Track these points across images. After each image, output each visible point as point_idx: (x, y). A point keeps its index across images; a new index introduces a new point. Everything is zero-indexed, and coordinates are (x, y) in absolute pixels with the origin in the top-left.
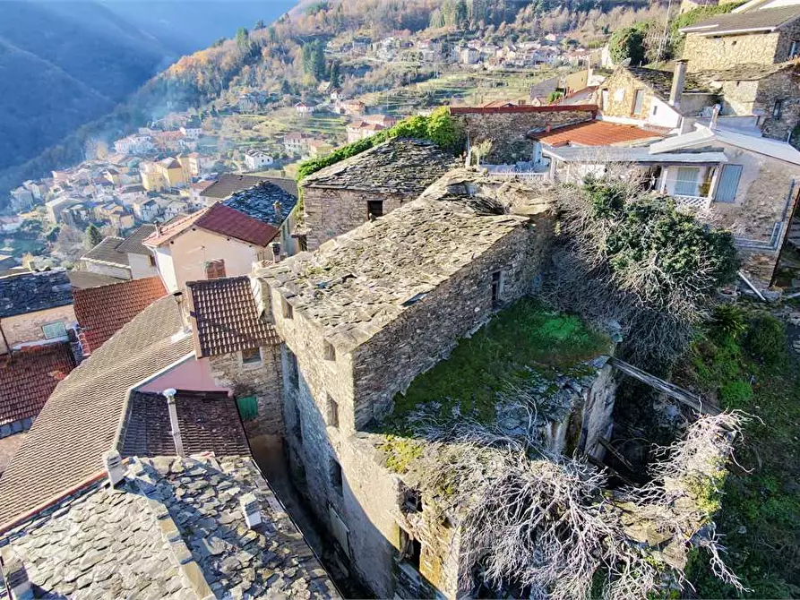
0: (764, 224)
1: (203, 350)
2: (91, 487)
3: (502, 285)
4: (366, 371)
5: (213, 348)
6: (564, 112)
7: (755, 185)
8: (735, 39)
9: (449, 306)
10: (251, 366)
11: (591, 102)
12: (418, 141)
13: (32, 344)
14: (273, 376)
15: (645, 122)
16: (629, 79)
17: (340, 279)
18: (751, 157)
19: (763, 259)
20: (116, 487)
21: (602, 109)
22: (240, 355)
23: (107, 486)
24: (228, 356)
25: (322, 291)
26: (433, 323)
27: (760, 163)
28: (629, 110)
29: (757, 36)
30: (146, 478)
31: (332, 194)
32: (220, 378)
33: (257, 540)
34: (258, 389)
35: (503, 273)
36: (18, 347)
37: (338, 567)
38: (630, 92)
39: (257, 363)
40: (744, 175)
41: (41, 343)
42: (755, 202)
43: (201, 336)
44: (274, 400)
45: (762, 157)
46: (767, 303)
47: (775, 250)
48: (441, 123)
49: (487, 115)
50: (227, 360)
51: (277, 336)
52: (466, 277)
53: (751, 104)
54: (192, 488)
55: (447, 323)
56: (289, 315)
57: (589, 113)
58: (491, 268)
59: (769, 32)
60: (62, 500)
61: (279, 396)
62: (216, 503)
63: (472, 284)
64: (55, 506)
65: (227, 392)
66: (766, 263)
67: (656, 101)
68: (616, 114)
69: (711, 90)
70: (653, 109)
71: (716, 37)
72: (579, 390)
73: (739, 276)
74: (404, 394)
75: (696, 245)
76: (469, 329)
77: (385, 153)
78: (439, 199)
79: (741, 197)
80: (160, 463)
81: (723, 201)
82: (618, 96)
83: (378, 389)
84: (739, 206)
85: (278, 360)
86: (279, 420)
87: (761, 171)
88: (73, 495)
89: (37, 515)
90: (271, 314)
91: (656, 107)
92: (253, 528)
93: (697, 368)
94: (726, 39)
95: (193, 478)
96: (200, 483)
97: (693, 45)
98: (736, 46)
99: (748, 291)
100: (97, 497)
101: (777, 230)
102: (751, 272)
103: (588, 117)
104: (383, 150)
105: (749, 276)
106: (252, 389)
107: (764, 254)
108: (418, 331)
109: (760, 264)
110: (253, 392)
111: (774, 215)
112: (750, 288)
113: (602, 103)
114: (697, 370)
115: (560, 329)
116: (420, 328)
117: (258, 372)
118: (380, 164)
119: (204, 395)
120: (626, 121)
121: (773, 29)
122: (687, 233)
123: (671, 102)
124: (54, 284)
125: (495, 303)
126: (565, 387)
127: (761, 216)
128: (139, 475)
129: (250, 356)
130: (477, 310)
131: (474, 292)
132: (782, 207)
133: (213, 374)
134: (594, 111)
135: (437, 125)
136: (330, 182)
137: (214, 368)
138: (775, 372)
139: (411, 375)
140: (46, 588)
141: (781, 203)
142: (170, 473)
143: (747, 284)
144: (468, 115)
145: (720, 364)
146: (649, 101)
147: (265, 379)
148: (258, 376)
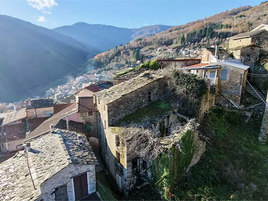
0: (235, 86)
1: (78, 111)
2: (47, 133)
3: (152, 96)
4: (111, 111)
5: (81, 111)
6: (190, 61)
7: (231, 75)
8: (240, 40)
9: (135, 99)
10: (90, 117)
11: (199, 58)
13: (42, 116)
14: (95, 120)
15: (210, 62)
16: (207, 51)
17: (111, 93)
18: (229, 67)
19: (237, 96)
20: (52, 133)
21: (202, 60)
22: (87, 113)
23: (50, 133)
24: (84, 113)
26: (130, 102)
27: (231, 69)
28: (207, 60)
29: (246, 39)
30: (59, 131)
31: (121, 81)
33: (80, 145)
34: (92, 124)
35: (152, 93)
36: (39, 117)
37: (106, 172)
38: (207, 54)
39: (92, 116)
40: (228, 72)
41: (45, 116)
42: (232, 80)
43: (79, 108)
44: (96, 127)
45: (232, 67)
46: (239, 110)
47: (239, 93)
48: (154, 63)
49: (168, 62)
50: (84, 114)
51: (97, 109)
52: (139, 92)
54: (69, 135)
55: (134, 103)
56: (99, 103)
58: (147, 91)
60: (40, 135)
62: (73, 138)
63: (142, 94)
64: (39, 136)
65: (84, 123)
66: (237, 98)
67: (212, 56)
68: (204, 61)
69: (230, 53)
71: (235, 39)
72: (163, 118)
73: (230, 102)
74: (121, 119)
76: (141, 106)
78: (141, 77)
79: (228, 79)
80: (63, 131)
81: (223, 80)
82: (204, 56)
83: (115, 116)
84: (228, 81)
85: (97, 116)
86: (97, 133)
88: (43, 135)
89: (35, 138)
90: (96, 104)
91: (212, 58)
92: (80, 143)
93: (210, 123)
94: (238, 40)
95: (69, 134)
96: (70, 135)
97: (231, 42)
98: (240, 42)
99: (234, 106)
100: (48, 135)
101: (239, 88)
102: (234, 101)
103: (198, 62)
105: (233, 102)
106: (90, 123)
107: (237, 95)
108: (126, 103)
109: (236, 98)
110: (90, 125)
111: (238, 83)
112: (234, 105)
113: (202, 58)
114: (210, 124)
115: (163, 106)
116: (127, 103)
117: (92, 118)
119: (78, 123)
120: (206, 62)
121: (249, 36)
123: (215, 56)
124: (49, 102)
125: (149, 100)
126: (159, 117)
127: (234, 84)
128: (57, 131)
129: (90, 113)
130: (144, 101)
131: (142, 96)
132: (240, 81)
133: (81, 118)
134: (199, 61)
135: (152, 64)
136: (121, 78)
137: (81, 116)
138: (237, 127)
139: (124, 115)
140: (34, 149)
141: (239, 80)
142: (64, 132)
143: (233, 104)
144: (162, 62)
145: (217, 123)
147: (94, 121)
148: (92, 120)
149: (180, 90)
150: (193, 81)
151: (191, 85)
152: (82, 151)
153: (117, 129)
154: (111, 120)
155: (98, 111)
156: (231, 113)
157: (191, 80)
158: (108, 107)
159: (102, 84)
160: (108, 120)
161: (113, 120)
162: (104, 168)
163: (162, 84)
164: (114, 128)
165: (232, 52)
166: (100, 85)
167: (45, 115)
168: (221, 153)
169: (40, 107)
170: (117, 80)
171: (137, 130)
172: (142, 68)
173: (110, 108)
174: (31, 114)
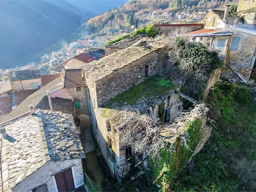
0: (247, 58)
1: (64, 86)
2: (27, 115)
3: (149, 71)
4: (100, 89)
5: (67, 86)
6: (192, 26)
7: (244, 44)
9: (129, 74)
10: (78, 93)
11: (202, 23)
12: (143, 35)
13: (29, 89)
14: (85, 96)
15: (216, 28)
16: (212, 14)
17: (101, 66)
18: (242, 34)
19: (247, 70)
20: (32, 115)
21: (205, 25)
22: (75, 88)
23: (30, 115)
24: (72, 89)
25: (95, 69)
26: (124, 78)
27: (246, 36)
28: (212, 24)
30: (40, 113)
31: (113, 49)
33: (64, 131)
34: (81, 100)
35: (149, 66)
36: (26, 89)
37: (98, 153)
38: (212, 18)
39: (80, 92)
40: (240, 41)
42: (244, 50)
43: (65, 83)
44: (85, 104)
45: (246, 34)
46: (248, 85)
47: (251, 67)
49: (166, 27)
50: (71, 90)
51: (86, 84)
52: (135, 65)
53: (253, 20)
54: (51, 118)
55: (128, 79)
56: (88, 78)
58: (144, 64)
60: (19, 117)
61: (87, 103)
62: (57, 122)
63: (137, 68)
64: (17, 118)
65: (71, 100)
66: (248, 71)
67: (219, 20)
68: (208, 26)
69: (241, 16)
70: (218, 23)
72: (163, 99)
73: (239, 76)
74: (113, 98)
76: (137, 82)
77: (132, 38)
78: (136, 46)
79: (239, 48)
80: (45, 111)
81: (233, 50)
82: (209, 20)
83: (105, 96)
84: (239, 51)
85: (86, 92)
86: (87, 110)
87: (246, 39)
88: (22, 116)
89: (13, 120)
90: (85, 78)
91: (219, 22)
92: (64, 128)
93: (215, 102)
95: (53, 116)
97: (241, 3)
98: (254, 2)
99: (242, 81)
100: (27, 117)
101: (252, 60)
102: (243, 75)
103: (201, 28)
105: (242, 76)
106: (78, 100)
107: (247, 69)
108: (118, 80)
109: (246, 72)
110: (79, 101)
111: (251, 54)
112: (242, 80)
113: (205, 23)
114: (215, 103)
115: (163, 83)
116: (119, 79)
117: (80, 94)
118: (129, 41)
119: (65, 99)
120: (211, 28)
123: (224, 20)
124: (36, 72)
125: (146, 75)
126: (159, 98)
127: (246, 55)
128: (38, 112)
129: (78, 89)
130: (139, 76)
131: (138, 71)
132: (254, 52)
133: (68, 94)
134: (202, 26)
135: (149, 30)
136: (113, 46)
137: (68, 92)
138: (245, 106)
139: (116, 93)
140: (10, 135)
141: (253, 50)
142: (47, 114)
143: (241, 79)
144: (160, 27)
145: (224, 101)
146: (218, 20)
147: (82, 97)
148: (81, 96)
149: (185, 64)
150: (203, 54)
151: (200, 58)
152: (66, 140)
153: (108, 111)
154: (100, 100)
155: (87, 86)
156: (240, 90)
157: (200, 51)
158: (97, 85)
159: (94, 52)
160: (98, 100)
161: (103, 100)
162: (95, 148)
163: (162, 56)
164: (104, 109)
165: (243, 15)
166: (91, 54)
167: (32, 87)
168: (228, 140)
169: (26, 78)
170: (110, 49)
171: (132, 115)
172: (137, 34)
173: (99, 86)
174: (16, 86)
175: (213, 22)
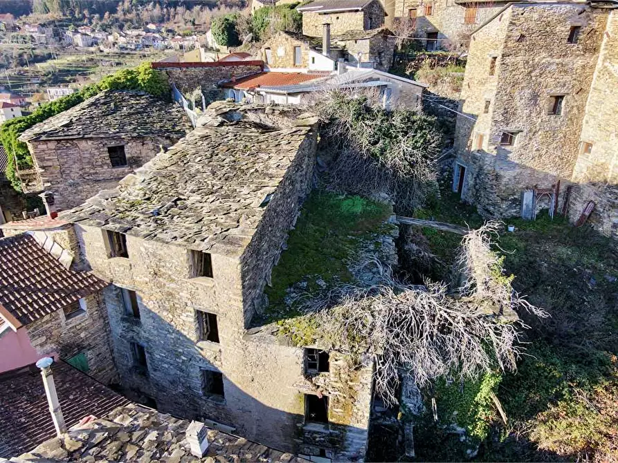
1: (19, 318)
4: (248, 272)
5: (31, 313)
6: (241, 66)
8: (338, 15)
9: (281, 204)
12: (132, 92)
14: (99, 324)
15: (307, 69)
16: (287, 39)
17: (170, 203)
18: (394, 82)
21: (268, 63)
25: (160, 217)
26: (275, 220)
28: (292, 62)
29: (351, 13)
31: (68, 145)
32: (41, 345)
34: (86, 343)
38: (290, 49)
39: (81, 315)
40: (392, 95)
44: (104, 349)
45: (400, 82)
48: (150, 75)
49: (184, 69)
51: (100, 281)
53: (368, 55)
55: (281, 219)
57: (259, 67)
59: (357, 11)
61: (108, 343)
62: (147, 453)
63: (289, 184)
67: (313, 53)
68: (281, 66)
69: (339, 47)
70: (311, 60)
71: (325, 14)
74: (270, 285)
75: (425, 129)
76: (291, 222)
77: (104, 104)
78: (219, 126)
80: (48, 450)
82: (281, 52)
83: (254, 287)
85: (102, 306)
86: (110, 367)
87: (401, 91)
91: (313, 58)
94: (332, 15)
95: (101, 445)
96: (112, 446)
97: (308, 20)
98: (339, 20)
103: (259, 70)
104: (102, 101)
106: (79, 345)
110: (81, 348)
113: (267, 59)
115: (353, 206)
116: (270, 226)
117: (83, 322)
118: (105, 115)
119: (28, 369)
121: (360, 9)
122: (418, 122)
130: (293, 205)
131: (291, 191)
133: (34, 343)
134: (262, 66)
136: (60, 134)
137: (34, 336)
139: (269, 268)
142: (71, 453)
144: (169, 69)
146: (307, 54)
148: (85, 329)
154: (248, 305)
155: (111, 285)
164: (274, 326)
165: (343, 44)
175: (292, 57)
